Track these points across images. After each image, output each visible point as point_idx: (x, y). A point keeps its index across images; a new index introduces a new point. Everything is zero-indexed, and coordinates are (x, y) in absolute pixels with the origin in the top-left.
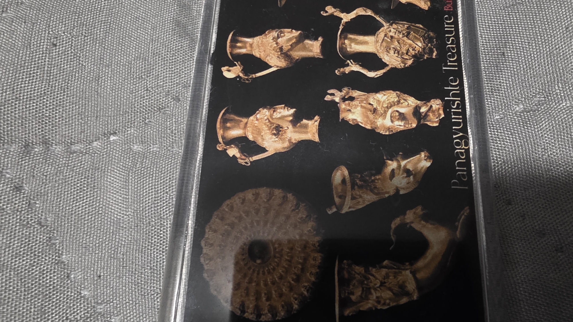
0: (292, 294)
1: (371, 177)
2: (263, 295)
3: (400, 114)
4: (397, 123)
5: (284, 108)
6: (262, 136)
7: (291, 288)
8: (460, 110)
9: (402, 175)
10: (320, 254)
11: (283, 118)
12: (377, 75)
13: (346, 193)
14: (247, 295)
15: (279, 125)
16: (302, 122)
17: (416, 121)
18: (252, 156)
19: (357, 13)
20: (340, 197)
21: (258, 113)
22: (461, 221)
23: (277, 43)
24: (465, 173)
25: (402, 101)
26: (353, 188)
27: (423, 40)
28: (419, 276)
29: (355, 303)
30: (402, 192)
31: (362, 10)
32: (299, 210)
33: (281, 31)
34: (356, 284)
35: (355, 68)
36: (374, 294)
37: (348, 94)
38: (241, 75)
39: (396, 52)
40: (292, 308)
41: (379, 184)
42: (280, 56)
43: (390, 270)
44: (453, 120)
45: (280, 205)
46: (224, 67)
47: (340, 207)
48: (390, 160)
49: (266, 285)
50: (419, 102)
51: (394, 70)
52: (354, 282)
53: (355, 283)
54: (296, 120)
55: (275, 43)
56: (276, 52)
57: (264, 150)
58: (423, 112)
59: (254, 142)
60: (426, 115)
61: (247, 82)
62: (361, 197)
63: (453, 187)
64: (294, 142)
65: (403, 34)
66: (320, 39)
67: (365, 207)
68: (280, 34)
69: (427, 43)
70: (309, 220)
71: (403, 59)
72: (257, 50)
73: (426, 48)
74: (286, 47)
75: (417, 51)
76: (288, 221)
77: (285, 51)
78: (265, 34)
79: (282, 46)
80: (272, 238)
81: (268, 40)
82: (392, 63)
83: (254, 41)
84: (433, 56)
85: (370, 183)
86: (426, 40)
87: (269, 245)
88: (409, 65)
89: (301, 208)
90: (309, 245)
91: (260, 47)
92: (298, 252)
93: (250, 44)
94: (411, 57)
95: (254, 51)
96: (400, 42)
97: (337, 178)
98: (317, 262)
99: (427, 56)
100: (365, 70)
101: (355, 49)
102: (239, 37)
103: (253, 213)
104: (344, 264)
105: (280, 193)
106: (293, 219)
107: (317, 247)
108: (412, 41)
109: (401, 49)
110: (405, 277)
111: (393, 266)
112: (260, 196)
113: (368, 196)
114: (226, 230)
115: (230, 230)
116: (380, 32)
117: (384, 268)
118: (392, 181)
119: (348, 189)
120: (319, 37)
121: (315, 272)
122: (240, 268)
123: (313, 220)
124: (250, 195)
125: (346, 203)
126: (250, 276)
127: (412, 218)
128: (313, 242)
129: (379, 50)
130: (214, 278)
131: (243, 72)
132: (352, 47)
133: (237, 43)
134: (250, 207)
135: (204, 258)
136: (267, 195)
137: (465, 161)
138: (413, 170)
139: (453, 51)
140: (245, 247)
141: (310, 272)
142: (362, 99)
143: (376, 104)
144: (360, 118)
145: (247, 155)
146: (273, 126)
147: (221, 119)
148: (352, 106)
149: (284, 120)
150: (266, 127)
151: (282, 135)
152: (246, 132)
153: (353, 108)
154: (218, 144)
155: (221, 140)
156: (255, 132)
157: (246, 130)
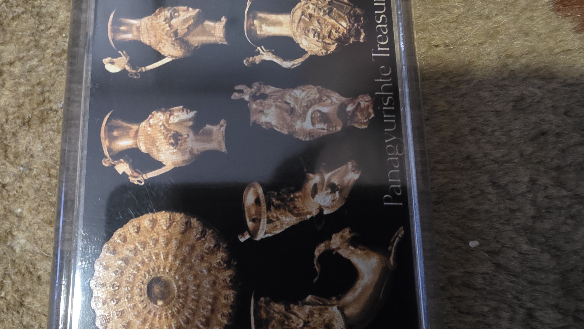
1: (289, 195)
5: (183, 110)
6: (157, 147)
8: (393, 108)
9: (326, 190)
10: (233, 291)
11: (182, 123)
12: (294, 65)
13: (260, 215)
15: (177, 132)
16: (204, 128)
18: (146, 173)
20: (254, 220)
21: (151, 117)
22: (395, 244)
23: (170, 26)
24: (399, 186)
25: (324, 98)
26: (268, 209)
27: (349, 19)
30: (326, 212)
32: (206, 239)
33: (175, 9)
34: (276, 325)
35: (267, 56)
37: (259, 91)
38: (128, 68)
39: (316, 34)
41: (299, 203)
42: (175, 43)
43: (314, 307)
44: (385, 121)
45: (183, 233)
46: (106, 57)
47: (254, 233)
48: (311, 173)
51: (314, 58)
52: (273, 322)
53: (274, 325)
54: (197, 126)
55: (167, 25)
56: (170, 37)
57: (160, 165)
60: (353, 115)
61: (135, 78)
62: (278, 219)
63: (385, 204)
64: (196, 153)
65: (324, 11)
66: (224, 19)
67: (283, 231)
68: (174, 14)
69: (353, 22)
70: (217, 251)
71: (324, 44)
72: (146, 36)
73: (352, 29)
74: (182, 30)
75: (341, 33)
76: (193, 252)
77: (181, 36)
78: (155, 14)
79: (177, 30)
80: (175, 273)
81: (158, 21)
82: (311, 49)
83: (141, 23)
84: (359, 39)
85: (289, 202)
86: (351, 18)
87: (171, 282)
88: (332, 52)
89: (208, 236)
90: (219, 280)
91: (150, 32)
92: (206, 290)
93: (136, 27)
94: (334, 41)
95: (142, 36)
96: (320, 22)
97: (249, 199)
98: (229, 301)
99: (354, 40)
100: (279, 59)
101: (267, 32)
102: (122, 18)
103: (151, 244)
104: (261, 302)
105: (182, 218)
106: (199, 249)
107: (228, 282)
108: (334, 19)
109: (323, 31)
110: (332, 314)
111: (318, 301)
112: (158, 222)
113: (287, 218)
114: (120, 267)
115: (125, 267)
116: (296, 9)
117: (308, 305)
118: (315, 198)
119: (263, 210)
120: (222, 17)
121: (227, 313)
122: (138, 312)
123: (222, 251)
124: (146, 222)
125: (261, 228)
126: (150, 321)
127: (339, 243)
128: (224, 277)
129: (295, 33)
130: (108, 325)
131: (129, 64)
132: (263, 29)
133: (121, 26)
134: (147, 237)
135: (95, 302)
136: (166, 222)
137: (398, 171)
138: (338, 185)
139: (384, 33)
140: (143, 286)
141: (222, 313)
142: (276, 96)
143: (293, 103)
144: (275, 120)
145: (140, 172)
146: (170, 134)
147: (105, 126)
148: (264, 106)
149: (183, 125)
150: (161, 135)
151: (181, 146)
152: (138, 142)
153: (265, 108)
154: (104, 159)
155: (107, 153)
156: (148, 142)
157: (138, 140)
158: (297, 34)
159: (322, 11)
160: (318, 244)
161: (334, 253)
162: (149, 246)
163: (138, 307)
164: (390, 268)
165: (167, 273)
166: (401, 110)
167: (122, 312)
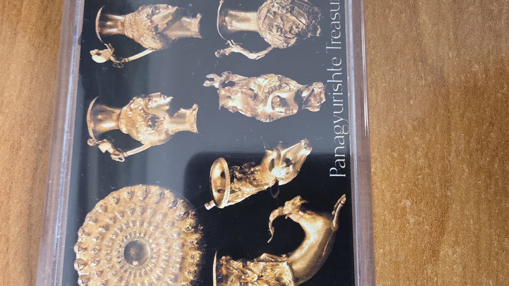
1: (250, 169)
4: (278, 109)
5: (160, 96)
6: (137, 128)
8: (342, 94)
9: (282, 164)
10: (199, 252)
11: (159, 107)
12: (258, 56)
13: (225, 187)
15: (155, 116)
16: (179, 112)
17: (297, 107)
18: (126, 152)
20: (219, 191)
21: (132, 103)
22: (337, 210)
23: (151, 22)
24: (344, 160)
25: (284, 85)
26: (232, 181)
27: (308, 17)
28: (295, 267)
30: (280, 184)
32: (177, 208)
33: (156, 7)
34: (234, 279)
35: (236, 49)
37: (228, 79)
38: (112, 59)
39: (279, 30)
41: (258, 176)
42: (155, 37)
43: (267, 264)
44: (334, 105)
45: (157, 203)
46: (93, 50)
47: (218, 203)
48: (270, 150)
50: (301, 86)
51: (276, 50)
52: (232, 277)
53: (232, 279)
55: (149, 21)
56: (151, 31)
57: (139, 144)
58: (304, 97)
60: (308, 99)
61: (119, 67)
62: (240, 190)
63: (331, 175)
64: (171, 134)
65: (287, 9)
66: (199, 16)
67: (243, 200)
68: (155, 11)
69: (311, 19)
70: (187, 218)
71: (286, 39)
72: (129, 30)
73: (310, 25)
74: (162, 26)
75: (301, 29)
76: (165, 219)
77: (161, 31)
78: (138, 10)
79: (157, 25)
80: (149, 238)
81: (141, 17)
82: (274, 43)
83: (126, 18)
84: (317, 34)
85: (249, 175)
86: (310, 16)
87: (146, 245)
88: (292, 45)
89: (179, 205)
90: (187, 243)
91: (133, 26)
92: (176, 251)
93: (121, 22)
94: (294, 36)
95: (126, 30)
96: (283, 19)
97: (216, 172)
98: (195, 260)
99: (311, 35)
100: (246, 51)
101: (236, 27)
102: (109, 14)
103: (129, 213)
104: (223, 260)
105: (157, 190)
106: (171, 216)
107: (195, 244)
108: (295, 17)
109: (285, 26)
110: (282, 269)
111: (271, 259)
112: (135, 194)
113: (248, 188)
114: (101, 233)
115: (105, 233)
116: (263, 8)
117: (262, 262)
118: (272, 171)
119: (227, 182)
120: (198, 14)
121: (193, 270)
122: (116, 271)
123: (191, 217)
124: (125, 194)
125: (225, 197)
126: (126, 278)
127: (291, 209)
128: (191, 240)
129: (261, 28)
130: (89, 283)
131: (114, 55)
132: (233, 25)
133: (107, 22)
134: (126, 206)
135: (78, 263)
136: (143, 193)
137: (344, 147)
138: (292, 160)
139: (338, 29)
140: (120, 249)
141: (188, 271)
142: (242, 84)
143: (257, 90)
144: (240, 105)
145: (121, 150)
146: (148, 116)
147: (91, 111)
148: (232, 92)
149: (160, 109)
150: (141, 118)
151: (158, 127)
152: (120, 124)
153: (233, 94)
154: (89, 139)
155: (93, 134)
156: (128, 124)
157: (119, 122)
158: (262, 30)
159: (285, 9)
160: (273, 210)
161: (286, 218)
162: (127, 215)
163: (116, 267)
164: (332, 229)
165: (143, 238)
166: (349, 95)
167: (102, 272)
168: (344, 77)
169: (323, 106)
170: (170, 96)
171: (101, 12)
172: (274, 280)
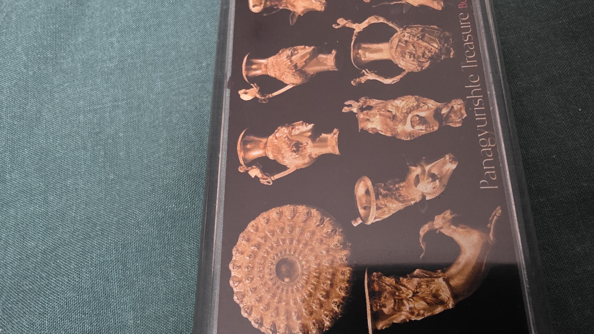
0: (322, 311)
1: (394, 185)
2: (293, 314)
3: (421, 118)
4: (418, 127)
5: (303, 124)
6: (282, 154)
7: (321, 305)
8: (483, 108)
9: (427, 180)
10: (349, 268)
11: (302, 134)
12: (394, 81)
13: (370, 204)
14: (278, 314)
15: (298, 142)
16: (321, 137)
17: (438, 124)
18: (273, 176)
19: (369, 22)
20: (365, 208)
21: (277, 132)
22: (493, 222)
23: (291, 61)
24: (494, 172)
25: (421, 105)
26: (377, 198)
27: (439, 41)
28: (452, 283)
29: (388, 316)
30: (428, 198)
31: (374, 19)
32: (324, 225)
33: (295, 49)
34: (388, 296)
35: (371, 76)
36: (407, 304)
37: (365, 104)
38: (258, 96)
39: (412, 56)
40: (324, 325)
41: (403, 192)
42: (295, 74)
43: (422, 279)
44: (477, 119)
45: (305, 222)
46: (241, 89)
47: (365, 219)
48: (413, 166)
49: (295, 303)
50: (439, 104)
51: (411, 74)
52: (385, 294)
53: (386, 296)
54: (315, 135)
55: (289, 61)
56: (291, 69)
57: (285, 168)
58: (444, 114)
59: (274, 160)
61: (264, 102)
62: (386, 206)
63: (481, 188)
64: (314, 157)
65: (418, 37)
66: (334, 52)
67: (391, 216)
68: (294, 52)
69: (443, 43)
70: (334, 235)
71: (419, 63)
72: (272, 70)
73: (442, 48)
74: (300, 64)
75: (434, 53)
76: (313, 237)
77: (300, 68)
78: (279, 53)
79: (297, 63)
80: (299, 255)
81: (282, 59)
82: (408, 68)
83: (268, 61)
84: (450, 56)
85: (395, 191)
86: (442, 40)
87: (296, 262)
88: (426, 68)
89: (326, 222)
90: (336, 259)
91: (275, 67)
92: (326, 268)
93: (264, 65)
94: (427, 60)
95: (269, 71)
96: (414, 45)
97: (360, 189)
98: (346, 277)
99: (444, 57)
100: (381, 78)
101: (370, 58)
102: (253, 59)
103: (279, 232)
104: (374, 276)
105: (304, 209)
106: (319, 234)
107: (344, 261)
108: (427, 43)
109: (417, 52)
110: (438, 285)
111: (425, 275)
112: (284, 214)
113: (394, 204)
114: (253, 252)
115: (257, 251)
116: (394, 38)
117: (416, 278)
118: (418, 187)
119: (372, 199)
120: (332, 50)
121: (344, 286)
122: (268, 288)
123: (338, 234)
124: (274, 214)
125: (371, 214)
126: (279, 295)
127: (441, 223)
128: (341, 257)
129: (394, 56)
130: (244, 300)
131: (259, 93)
132: (367, 56)
133: (252, 66)
134: (275, 226)
135: (233, 281)
136: (291, 213)
137: (492, 159)
138: (438, 175)
139: (471, 49)
140: (272, 267)
141: (339, 287)
142: (380, 107)
143: (395, 111)
144: (379, 126)
145: (269, 175)
146: (293, 143)
147: (241, 141)
148: (370, 116)
149: (303, 136)
150: (286, 145)
151: (302, 152)
152: (267, 152)
153: (371, 117)
154: (240, 167)
155: (243, 162)
156: (274, 151)
157: (266, 150)
158: (395, 57)
159: (416, 37)
160: (423, 225)
161: (437, 232)
162: (277, 233)
163: (268, 284)
164: (490, 243)
165: (293, 255)
166: (491, 109)
167: (255, 289)
168: (484, 92)
169: (464, 121)
170: (312, 124)
171: (247, 58)
172: (430, 296)
